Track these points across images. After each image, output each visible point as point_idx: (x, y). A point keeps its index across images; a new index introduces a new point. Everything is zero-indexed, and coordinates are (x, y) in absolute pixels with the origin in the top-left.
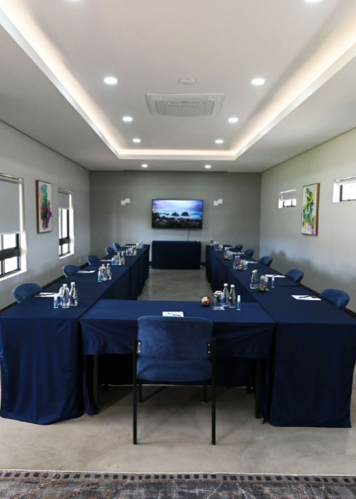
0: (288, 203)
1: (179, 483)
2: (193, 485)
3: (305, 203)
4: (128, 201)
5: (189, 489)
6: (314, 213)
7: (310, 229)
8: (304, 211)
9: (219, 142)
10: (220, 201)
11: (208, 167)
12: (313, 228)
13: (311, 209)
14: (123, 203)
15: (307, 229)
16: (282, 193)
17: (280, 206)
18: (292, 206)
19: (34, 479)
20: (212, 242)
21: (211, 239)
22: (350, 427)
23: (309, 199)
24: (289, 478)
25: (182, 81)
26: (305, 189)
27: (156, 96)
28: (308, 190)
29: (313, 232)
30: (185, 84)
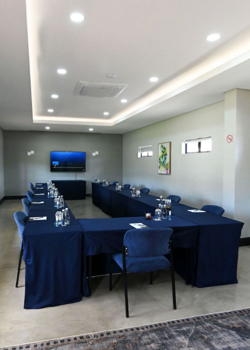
0: (145, 154)
1: (172, 326)
2: (180, 326)
3: (160, 154)
4: (32, 152)
5: (179, 328)
6: (168, 161)
7: (166, 171)
8: (160, 159)
9: (106, 114)
10: (97, 153)
11: (91, 130)
12: (167, 169)
13: (165, 159)
14: (29, 154)
15: (163, 170)
16: (140, 147)
17: (139, 156)
18: (148, 156)
19: (82, 340)
20: (96, 180)
21: (96, 178)
22: (237, 282)
23: (163, 152)
24: (226, 313)
25: (108, 75)
26: (160, 146)
27: (85, 83)
28: (162, 146)
29: (167, 172)
30: (110, 77)
